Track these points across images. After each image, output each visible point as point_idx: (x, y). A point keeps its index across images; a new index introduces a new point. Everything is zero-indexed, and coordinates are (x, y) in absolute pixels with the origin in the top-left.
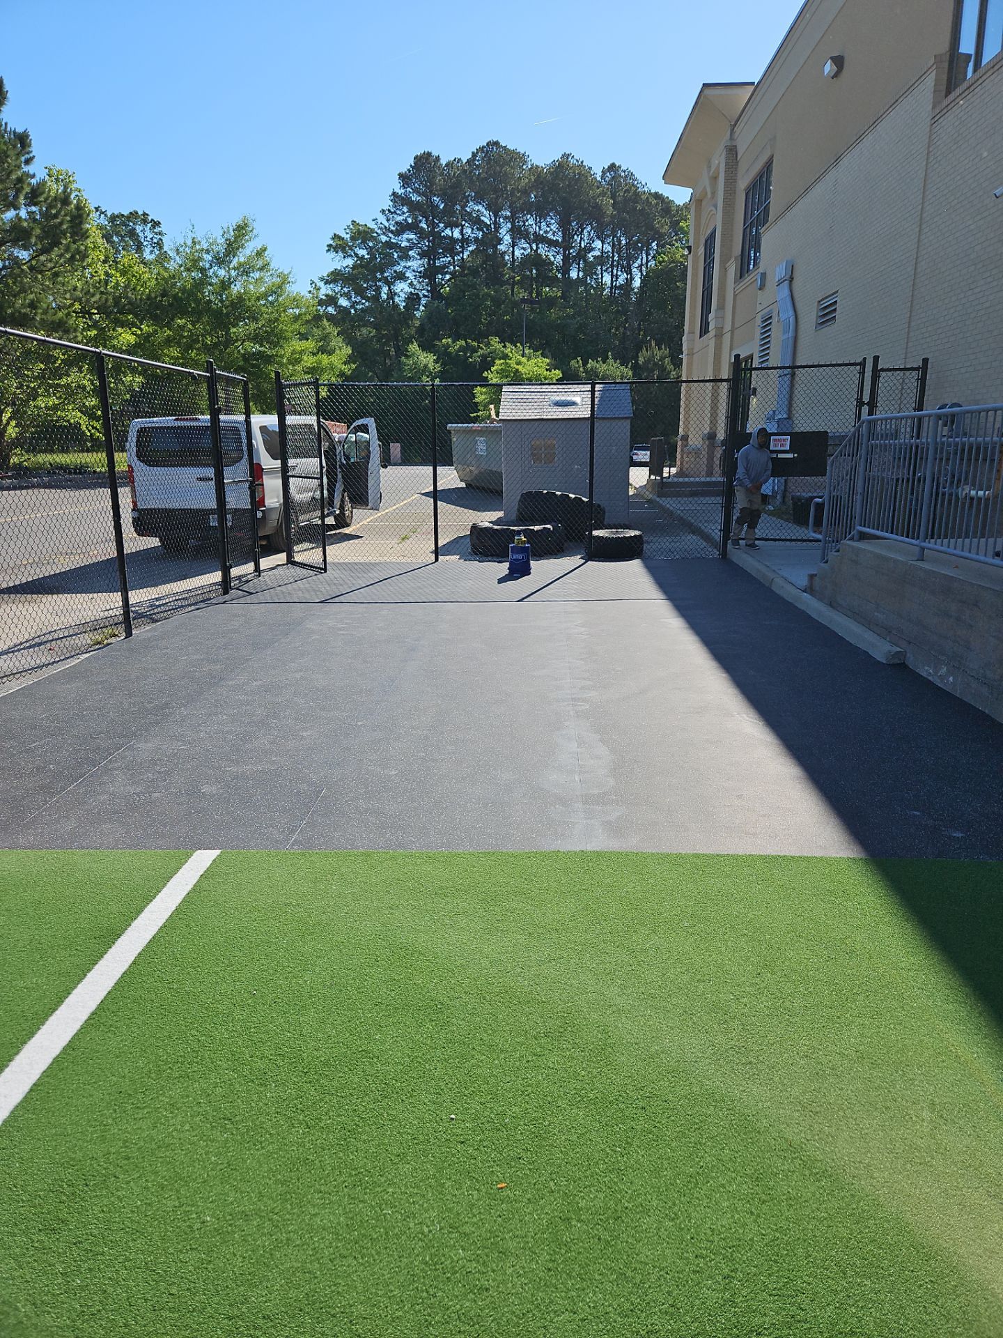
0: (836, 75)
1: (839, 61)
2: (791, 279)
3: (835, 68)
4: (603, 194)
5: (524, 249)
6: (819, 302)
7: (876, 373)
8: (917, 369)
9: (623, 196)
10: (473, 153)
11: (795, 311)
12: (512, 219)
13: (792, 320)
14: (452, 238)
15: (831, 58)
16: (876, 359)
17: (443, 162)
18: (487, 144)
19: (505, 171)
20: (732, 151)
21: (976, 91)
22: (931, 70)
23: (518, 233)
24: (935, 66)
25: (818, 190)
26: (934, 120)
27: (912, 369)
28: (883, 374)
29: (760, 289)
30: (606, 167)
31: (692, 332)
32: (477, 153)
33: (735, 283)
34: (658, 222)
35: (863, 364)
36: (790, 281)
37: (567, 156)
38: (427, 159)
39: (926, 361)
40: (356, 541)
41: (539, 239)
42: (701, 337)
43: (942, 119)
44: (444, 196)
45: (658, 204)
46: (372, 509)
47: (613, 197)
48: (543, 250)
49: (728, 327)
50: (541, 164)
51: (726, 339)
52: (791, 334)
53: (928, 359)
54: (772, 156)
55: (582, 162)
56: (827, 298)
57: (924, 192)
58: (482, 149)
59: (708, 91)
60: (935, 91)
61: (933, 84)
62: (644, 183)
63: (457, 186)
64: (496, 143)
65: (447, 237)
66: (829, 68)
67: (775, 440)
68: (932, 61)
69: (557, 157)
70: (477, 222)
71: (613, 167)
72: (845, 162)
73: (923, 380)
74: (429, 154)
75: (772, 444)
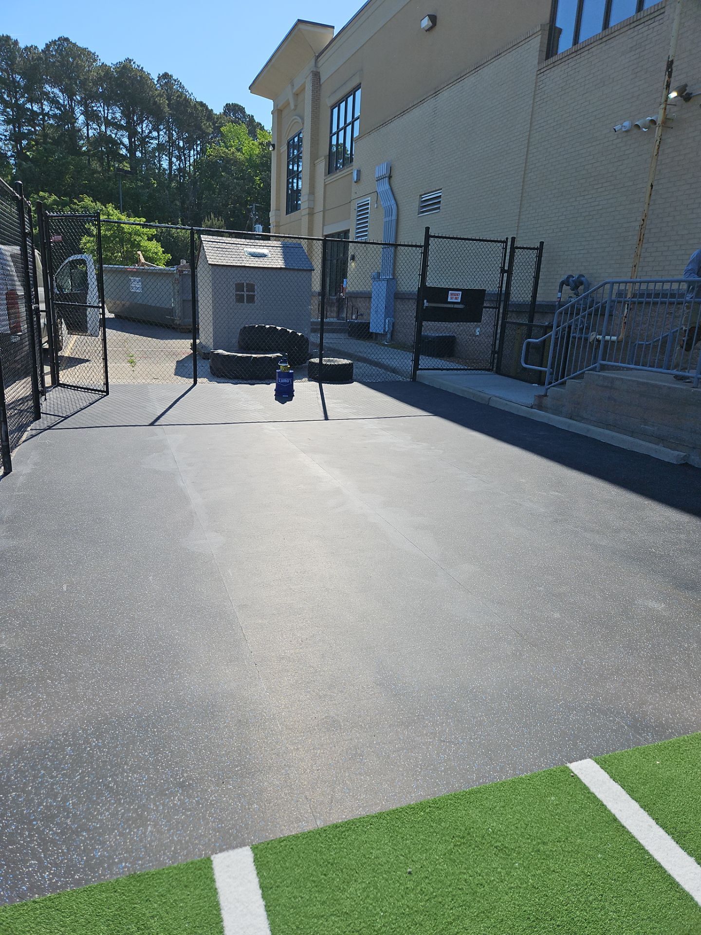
0: (429, 29)
1: (433, 19)
2: (390, 177)
3: (431, 24)
4: (160, 95)
5: (95, 129)
6: (421, 195)
7: (513, 249)
8: (537, 249)
9: (176, 100)
10: (47, 44)
11: (395, 199)
12: (84, 103)
13: (394, 207)
14: (32, 111)
15: (428, 15)
16: (513, 239)
17: (22, 45)
18: (59, 39)
19: (77, 63)
20: (316, 75)
21: (582, 55)
22: (536, 35)
23: (91, 116)
24: (540, 33)
25: (416, 112)
26: (540, 72)
27: (534, 249)
28: (517, 250)
29: (355, 182)
30: (161, 74)
31: (278, 209)
32: (51, 45)
33: (325, 176)
34: (204, 124)
35: (506, 242)
36: (389, 179)
37: (130, 61)
38: (6, 41)
39: (542, 243)
40: (86, 364)
41: (108, 123)
42: (287, 213)
43: (548, 71)
44: (24, 75)
45: (202, 111)
46: (91, 335)
47: (169, 99)
48: (111, 132)
49: (319, 207)
50: (109, 64)
51: (318, 218)
52: (394, 217)
53: (543, 242)
54: (360, 84)
55: (142, 68)
56: (428, 193)
57: (531, 123)
58: (54, 42)
59: (301, 26)
60: (540, 51)
61: (539, 45)
62: (190, 93)
63: (35, 68)
64: (67, 39)
65: (28, 109)
66: (426, 23)
67: (452, 294)
68: (538, 28)
69: (122, 59)
70: (54, 101)
71: (166, 76)
72: (445, 94)
73: (540, 256)
74: (8, 38)
75: (449, 297)
